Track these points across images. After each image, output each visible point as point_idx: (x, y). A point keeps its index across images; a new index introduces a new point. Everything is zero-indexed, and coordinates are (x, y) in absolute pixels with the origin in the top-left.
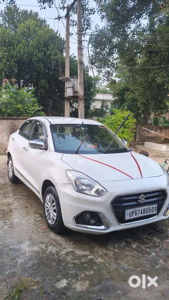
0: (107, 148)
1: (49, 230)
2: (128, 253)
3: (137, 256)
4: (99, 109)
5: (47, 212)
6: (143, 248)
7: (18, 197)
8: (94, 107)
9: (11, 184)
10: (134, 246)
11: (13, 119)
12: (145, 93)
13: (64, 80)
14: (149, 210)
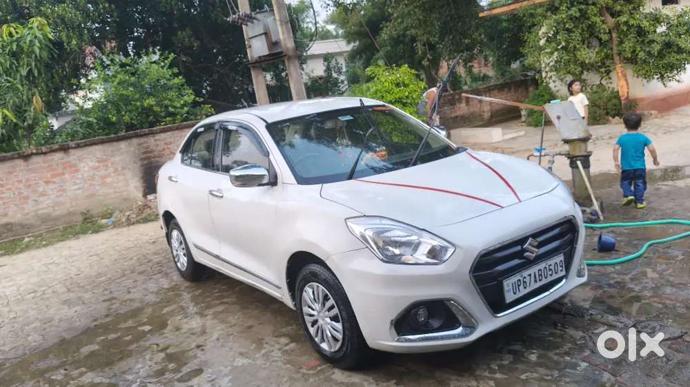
0: (418, 151)
1: (326, 365)
2: (527, 376)
3: (550, 378)
4: (321, 78)
5: (313, 326)
6: (555, 358)
7: (220, 310)
8: (309, 76)
9: (187, 284)
10: (533, 358)
11: (141, 136)
12: (428, 19)
13: (240, 21)
14: (550, 270)
